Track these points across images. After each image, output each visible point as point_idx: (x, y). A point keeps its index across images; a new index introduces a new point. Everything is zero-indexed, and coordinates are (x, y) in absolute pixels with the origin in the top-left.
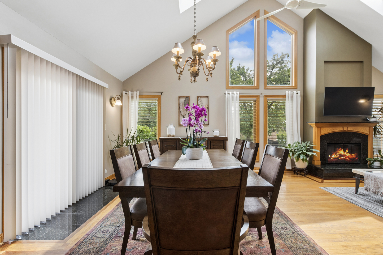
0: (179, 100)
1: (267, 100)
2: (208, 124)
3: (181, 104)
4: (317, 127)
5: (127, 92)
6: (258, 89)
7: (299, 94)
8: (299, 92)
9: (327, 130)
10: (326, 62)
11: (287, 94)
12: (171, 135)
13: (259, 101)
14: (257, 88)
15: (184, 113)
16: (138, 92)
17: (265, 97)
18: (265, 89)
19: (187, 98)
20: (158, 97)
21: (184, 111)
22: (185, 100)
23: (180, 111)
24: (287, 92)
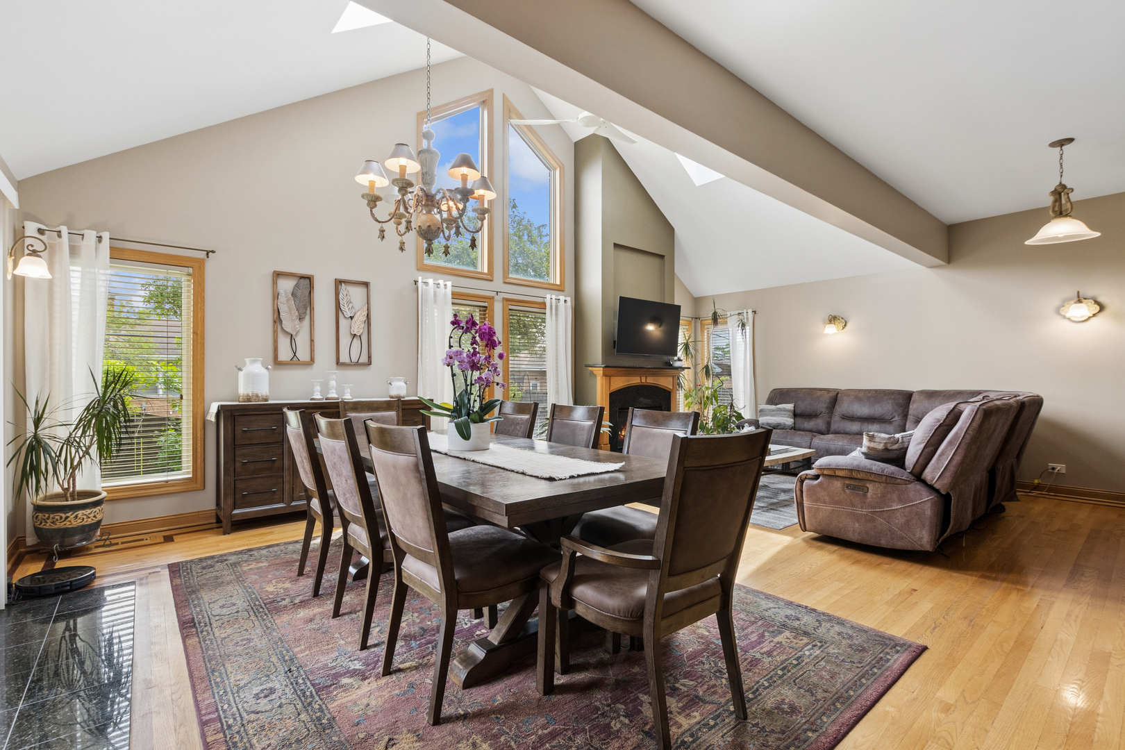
0: (275, 283)
1: (510, 310)
2: (370, 363)
3: (282, 298)
4: (605, 375)
5: (43, 227)
6: (492, 281)
7: (569, 303)
8: (569, 299)
9: (619, 383)
10: (616, 245)
11: (548, 301)
12: (257, 396)
13: (493, 311)
14: (489, 278)
15: (295, 326)
16: (106, 236)
17: (505, 302)
18: (505, 283)
19: (302, 281)
20: (196, 266)
21: (293, 320)
22: (297, 286)
23: (281, 321)
24: (548, 296)
